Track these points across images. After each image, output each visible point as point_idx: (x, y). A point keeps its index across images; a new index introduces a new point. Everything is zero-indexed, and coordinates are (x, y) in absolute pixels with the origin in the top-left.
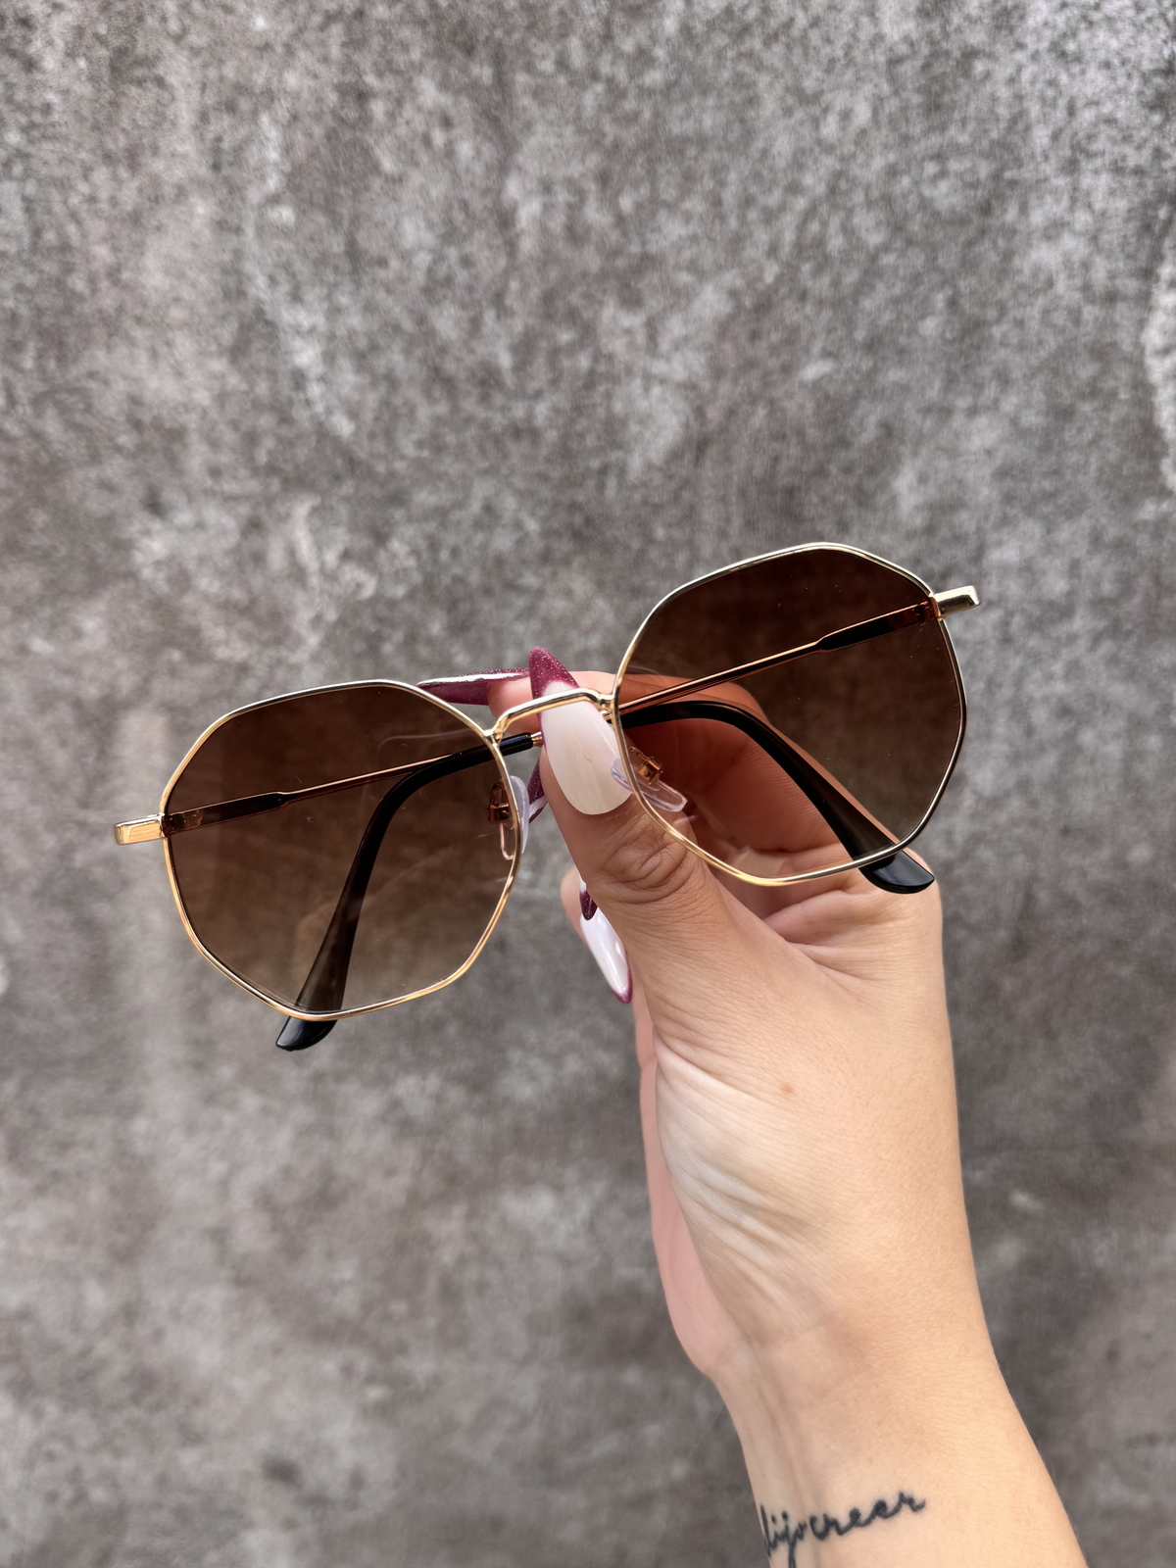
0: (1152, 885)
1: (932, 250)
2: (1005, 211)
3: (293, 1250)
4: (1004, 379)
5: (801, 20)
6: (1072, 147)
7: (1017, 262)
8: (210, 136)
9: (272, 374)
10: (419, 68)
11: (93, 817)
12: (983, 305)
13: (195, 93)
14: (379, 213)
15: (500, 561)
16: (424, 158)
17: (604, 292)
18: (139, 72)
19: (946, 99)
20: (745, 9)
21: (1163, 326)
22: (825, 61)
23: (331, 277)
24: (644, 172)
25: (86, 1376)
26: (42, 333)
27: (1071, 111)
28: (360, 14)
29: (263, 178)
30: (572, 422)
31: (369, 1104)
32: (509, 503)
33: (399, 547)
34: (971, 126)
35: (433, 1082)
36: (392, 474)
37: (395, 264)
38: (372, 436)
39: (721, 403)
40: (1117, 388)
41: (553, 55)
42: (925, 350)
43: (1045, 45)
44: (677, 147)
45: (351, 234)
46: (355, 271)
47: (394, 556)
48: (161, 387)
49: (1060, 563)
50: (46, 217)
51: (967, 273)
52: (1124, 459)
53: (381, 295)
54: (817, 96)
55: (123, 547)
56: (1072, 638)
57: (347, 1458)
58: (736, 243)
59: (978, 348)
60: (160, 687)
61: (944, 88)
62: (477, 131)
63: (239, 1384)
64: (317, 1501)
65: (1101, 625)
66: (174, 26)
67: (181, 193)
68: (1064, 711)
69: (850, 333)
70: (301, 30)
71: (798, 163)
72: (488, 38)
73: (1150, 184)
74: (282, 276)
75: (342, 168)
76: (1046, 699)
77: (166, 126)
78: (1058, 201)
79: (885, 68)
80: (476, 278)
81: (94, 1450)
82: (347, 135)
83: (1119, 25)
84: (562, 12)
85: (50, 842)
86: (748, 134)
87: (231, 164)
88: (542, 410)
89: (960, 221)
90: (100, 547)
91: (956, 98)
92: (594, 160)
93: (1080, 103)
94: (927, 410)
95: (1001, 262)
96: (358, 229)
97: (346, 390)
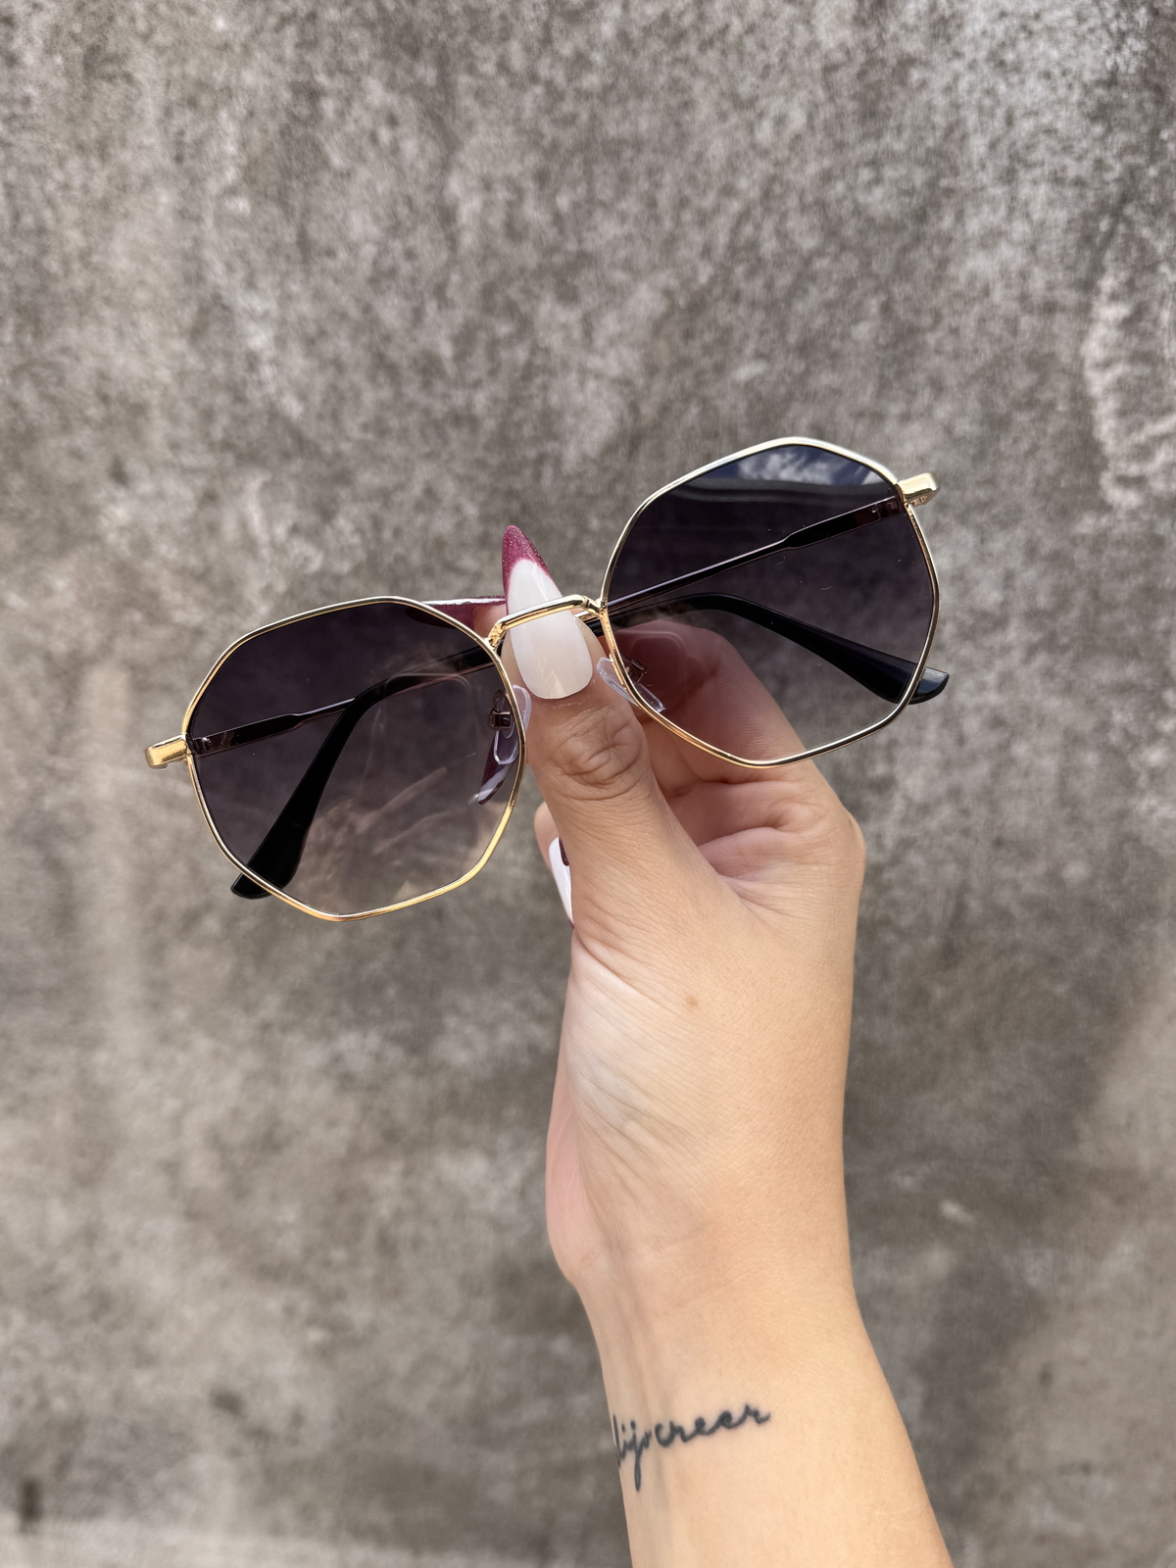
0: (1089, 904)
1: (866, 256)
2: (940, 218)
3: (240, 1190)
4: (938, 386)
5: (737, 26)
6: (1010, 157)
7: (952, 270)
8: (174, 130)
9: (228, 355)
10: (367, 69)
11: (62, 764)
12: (917, 312)
13: (160, 89)
14: (329, 207)
15: (440, 543)
16: (371, 154)
17: (542, 286)
18: (110, 69)
19: (882, 106)
20: (680, 15)
21: (1104, 338)
22: (760, 68)
23: (283, 266)
24: (581, 173)
25: (50, 1290)
26: (20, 310)
27: (1010, 121)
28: (312, 17)
29: (221, 171)
30: (509, 412)
31: (312, 1057)
32: (449, 488)
33: (345, 525)
34: (907, 134)
35: (373, 1040)
36: (338, 455)
37: (343, 255)
38: (320, 417)
39: (656, 399)
40: (1055, 399)
41: (494, 58)
42: (858, 354)
43: (982, 54)
44: (614, 150)
45: (302, 225)
46: (306, 260)
47: (340, 533)
48: (125, 364)
49: (994, 573)
50: (25, 203)
51: (901, 279)
52: (1061, 472)
53: (330, 284)
54: (752, 102)
55: (89, 512)
56: (1006, 650)
57: (289, 1395)
58: (670, 243)
59: (911, 354)
60: (123, 645)
61: (879, 96)
62: (421, 130)
63: (189, 1313)
64: (260, 1434)
65: (1036, 637)
66: (141, 25)
67: (147, 182)
68: (996, 722)
69: (783, 335)
70: (257, 32)
71: (732, 166)
72: (432, 41)
73: (1091, 196)
74: (238, 263)
75: (295, 164)
76: (978, 709)
77: (134, 119)
78: (994, 210)
79: (820, 75)
80: (419, 270)
81: (56, 1361)
82: (299, 132)
83: (1060, 35)
84: (503, 17)
85: (22, 784)
86: (683, 138)
87: (192, 157)
88: (481, 399)
89: (893, 227)
90: (70, 512)
91: (891, 105)
92: (533, 160)
93: (1018, 113)
94: (859, 415)
95: (936, 270)
96: (309, 221)
97: (296, 373)
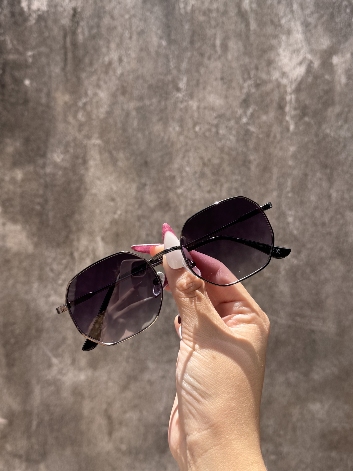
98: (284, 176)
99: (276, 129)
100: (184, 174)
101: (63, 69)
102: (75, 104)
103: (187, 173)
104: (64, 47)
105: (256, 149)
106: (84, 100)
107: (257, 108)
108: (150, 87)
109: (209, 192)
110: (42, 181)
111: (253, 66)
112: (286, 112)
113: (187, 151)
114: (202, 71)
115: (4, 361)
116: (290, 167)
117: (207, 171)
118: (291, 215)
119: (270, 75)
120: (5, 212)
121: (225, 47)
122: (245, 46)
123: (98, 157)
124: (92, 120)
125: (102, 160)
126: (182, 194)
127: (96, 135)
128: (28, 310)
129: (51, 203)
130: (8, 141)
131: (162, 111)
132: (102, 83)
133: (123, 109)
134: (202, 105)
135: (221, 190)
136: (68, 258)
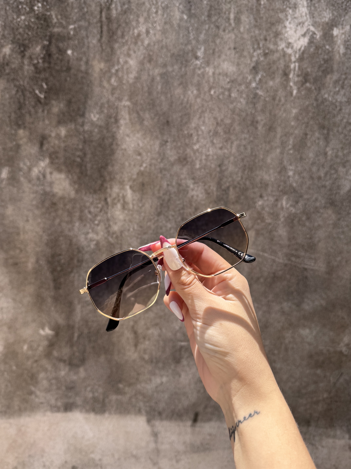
98: (287, 135)
99: (281, 93)
100: (200, 133)
101: (100, 40)
102: (109, 71)
103: (203, 132)
104: (101, 21)
105: (263, 111)
106: (116, 68)
107: (264, 74)
108: (173, 55)
109: (221, 148)
110: (82, 137)
111: (262, 37)
112: (290, 79)
113: (203, 112)
114: (218, 41)
115: (52, 284)
116: (292, 127)
117: (220, 130)
118: (292, 170)
119: (277, 44)
120: (52, 163)
121: (238, 20)
122: (255, 19)
123: (127, 117)
124: (123, 84)
125: (130, 120)
126: (198, 150)
127: (126, 98)
128: (71, 244)
129: (89, 156)
130: (54, 102)
131: (182, 76)
132: (132, 52)
133: (149, 75)
134: (217, 71)
135: (231, 147)
136: (103, 203)
